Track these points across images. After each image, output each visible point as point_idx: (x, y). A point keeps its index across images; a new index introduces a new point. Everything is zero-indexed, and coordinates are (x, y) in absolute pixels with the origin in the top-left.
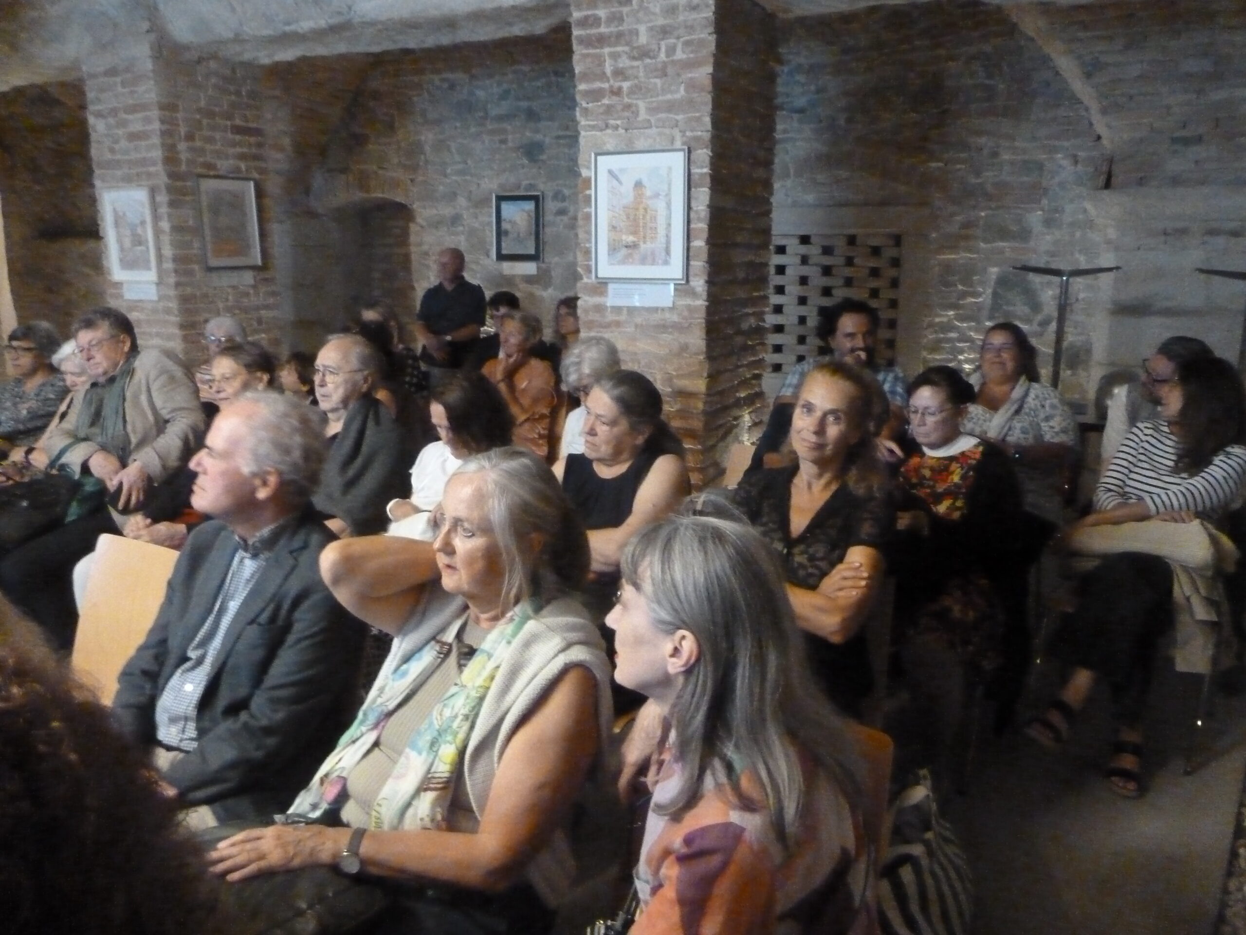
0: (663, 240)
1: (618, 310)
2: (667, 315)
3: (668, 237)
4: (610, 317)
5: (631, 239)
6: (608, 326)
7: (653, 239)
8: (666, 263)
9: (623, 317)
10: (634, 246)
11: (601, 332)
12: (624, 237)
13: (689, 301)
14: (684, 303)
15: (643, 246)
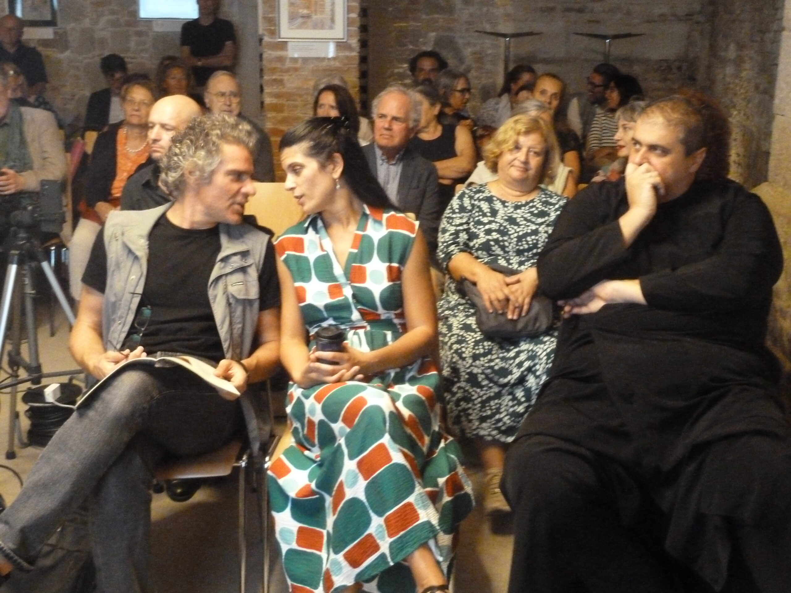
0: (330, 13)
1: (295, 60)
2: (332, 63)
3: (333, 11)
4: (288, 65)
5: (305, 12)
6: (287, 71)
7: (322, 12)
8: (331, 28)
9: (299, 65)
10: (308, 17)
11: (282, 75)
12: (301, 11)
13: (347, 53)
14: (343, 54)
15: (314, 17)
